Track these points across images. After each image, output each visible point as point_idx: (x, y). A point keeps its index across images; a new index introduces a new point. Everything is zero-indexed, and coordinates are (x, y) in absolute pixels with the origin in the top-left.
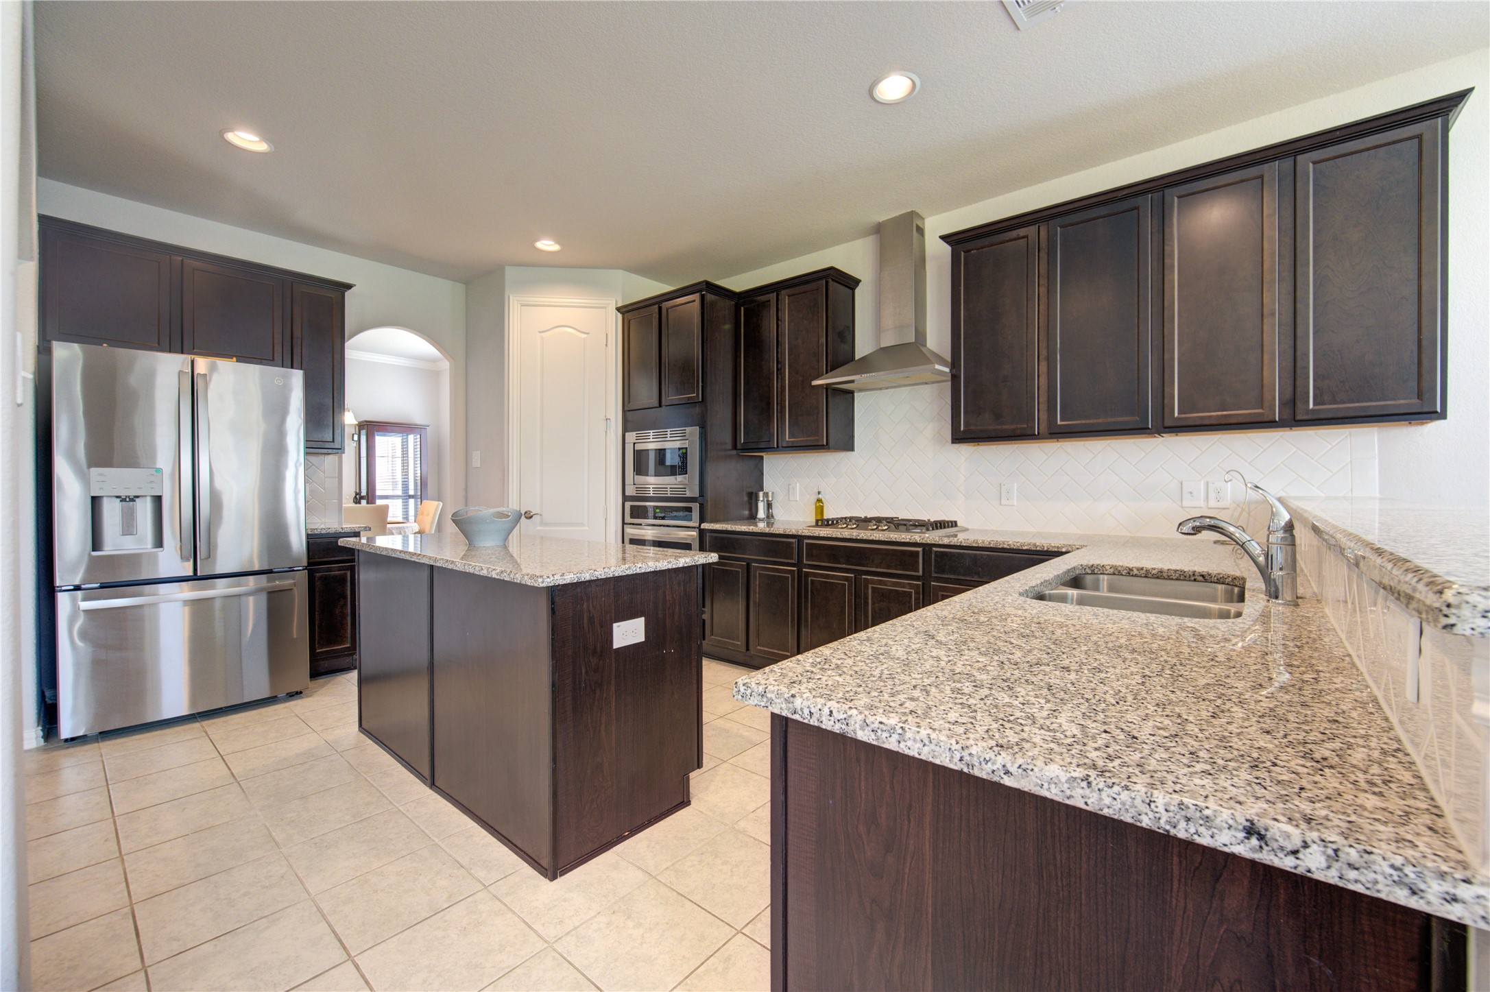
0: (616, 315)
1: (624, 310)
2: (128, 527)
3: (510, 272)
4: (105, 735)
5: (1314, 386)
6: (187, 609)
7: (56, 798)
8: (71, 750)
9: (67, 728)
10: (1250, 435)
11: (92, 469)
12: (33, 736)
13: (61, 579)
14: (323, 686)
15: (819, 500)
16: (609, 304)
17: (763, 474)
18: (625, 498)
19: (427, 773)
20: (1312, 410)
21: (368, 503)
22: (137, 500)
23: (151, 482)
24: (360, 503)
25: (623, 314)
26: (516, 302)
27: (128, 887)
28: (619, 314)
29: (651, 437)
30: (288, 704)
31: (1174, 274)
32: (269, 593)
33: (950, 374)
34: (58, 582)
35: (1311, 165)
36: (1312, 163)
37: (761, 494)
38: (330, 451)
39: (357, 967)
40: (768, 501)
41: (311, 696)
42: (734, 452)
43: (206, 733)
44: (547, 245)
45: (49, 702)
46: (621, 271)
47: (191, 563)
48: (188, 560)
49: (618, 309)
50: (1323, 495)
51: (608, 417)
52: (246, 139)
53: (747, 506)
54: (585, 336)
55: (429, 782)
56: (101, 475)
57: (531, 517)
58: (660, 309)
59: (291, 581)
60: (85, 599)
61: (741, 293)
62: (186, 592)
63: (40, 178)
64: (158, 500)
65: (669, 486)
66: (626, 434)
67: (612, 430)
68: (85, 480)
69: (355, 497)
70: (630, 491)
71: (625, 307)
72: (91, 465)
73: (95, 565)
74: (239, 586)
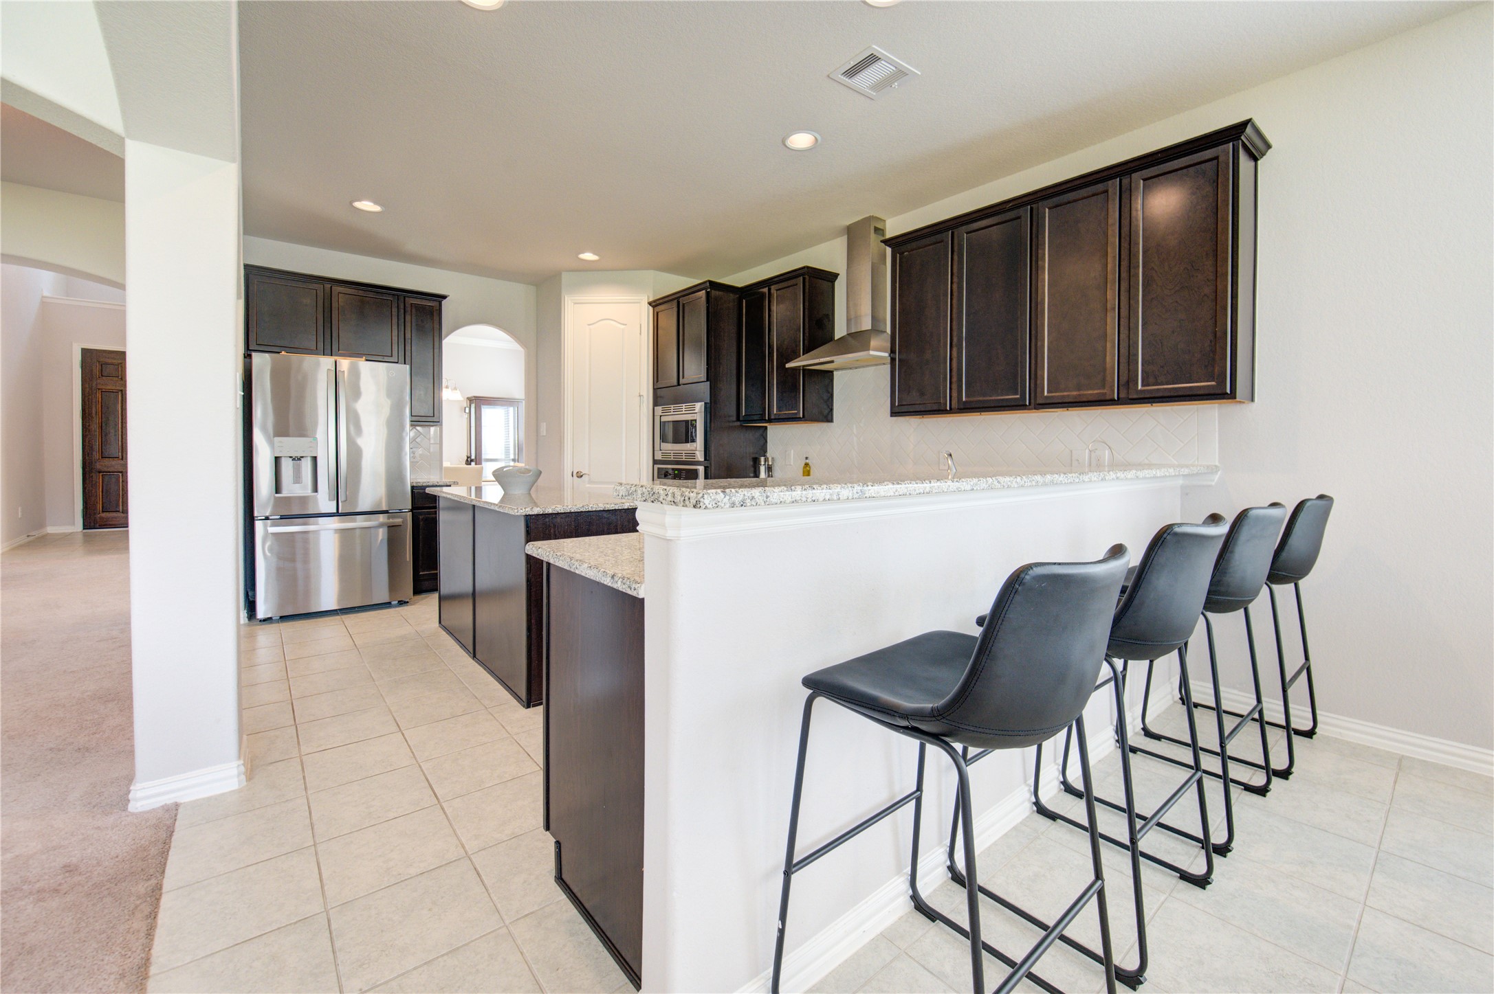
0: (648, 308)
1: (654, 304)
2: (297, 479)
3: (565, 277)
4: (283, 618)
5: (1142, 371)
6: (337, 535)
7: (254, 650)
8: (263, 626)
9: (261, 612)
10: (1123, 410)
11: (276, 438)
12: (244, 614)
13: (258, 512)
14: (423, 599)
15: (807, 465)
16: (642, 300)
17: (766, 442)
18: (655, 462)
19: (471, 650)
20: (1141, 390)
21: (476, 464)
22: (302, 459)
23: (311, 447)
24: (470, 464)
25: (654, 307)
26: (570, 302)
27: (290, 692)
28: (650, 307)
29: (684, 410)
30: (397, 609)
31: (1045, 273)
32: (389, 527)
33: (889, 358)
34: (256, 514)
35: (1142, 181)
36: (1142, 179)
37: (762, 459)
38: (431, 424)
39: (403, 735)
40: (768, 465)
41: (413, 605)
42: (738, 423)
43: (343, 622)
44: (588, 256)
45: (251, 599)
46: (652, 271)
47: (335, 502)
48: (334, 500)
49: (650, 304)
50: (1176, 463)
51: (641, 394)
52: (367, 205)
53: (752, 469)
54: (623, 327)
55: (472, 655)
56: (281, 442)
57: (581, 476)
58: (678, 303)
59: (400, 520)
60: (273, 525)
61: (742, 288)
62: (334, 524)
63: (247, 236)
64: (315, 459)
65: (684, 452)
66: (655, 408)
67: (644, 405)
68: (272, 444)
69: (467, 460)
70: (659, 456)
71: (654, 301)
72: (275, 436)
73: (279, 503)
74: (370, 521)
